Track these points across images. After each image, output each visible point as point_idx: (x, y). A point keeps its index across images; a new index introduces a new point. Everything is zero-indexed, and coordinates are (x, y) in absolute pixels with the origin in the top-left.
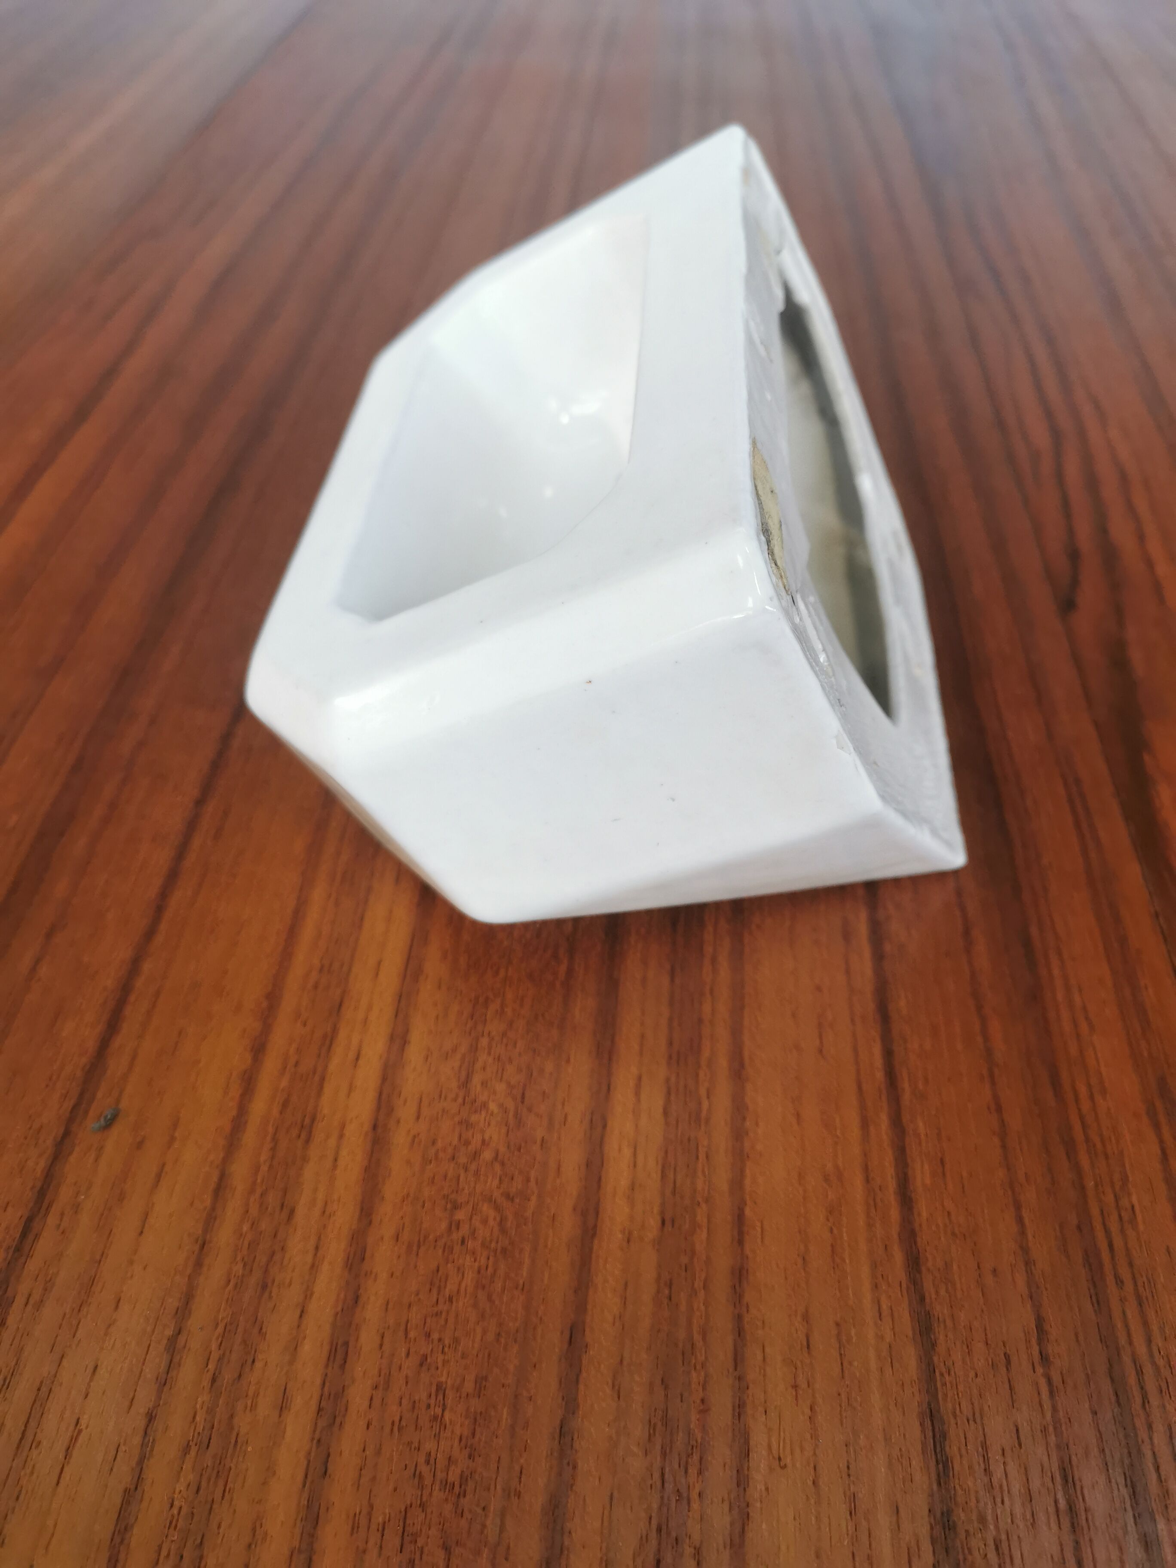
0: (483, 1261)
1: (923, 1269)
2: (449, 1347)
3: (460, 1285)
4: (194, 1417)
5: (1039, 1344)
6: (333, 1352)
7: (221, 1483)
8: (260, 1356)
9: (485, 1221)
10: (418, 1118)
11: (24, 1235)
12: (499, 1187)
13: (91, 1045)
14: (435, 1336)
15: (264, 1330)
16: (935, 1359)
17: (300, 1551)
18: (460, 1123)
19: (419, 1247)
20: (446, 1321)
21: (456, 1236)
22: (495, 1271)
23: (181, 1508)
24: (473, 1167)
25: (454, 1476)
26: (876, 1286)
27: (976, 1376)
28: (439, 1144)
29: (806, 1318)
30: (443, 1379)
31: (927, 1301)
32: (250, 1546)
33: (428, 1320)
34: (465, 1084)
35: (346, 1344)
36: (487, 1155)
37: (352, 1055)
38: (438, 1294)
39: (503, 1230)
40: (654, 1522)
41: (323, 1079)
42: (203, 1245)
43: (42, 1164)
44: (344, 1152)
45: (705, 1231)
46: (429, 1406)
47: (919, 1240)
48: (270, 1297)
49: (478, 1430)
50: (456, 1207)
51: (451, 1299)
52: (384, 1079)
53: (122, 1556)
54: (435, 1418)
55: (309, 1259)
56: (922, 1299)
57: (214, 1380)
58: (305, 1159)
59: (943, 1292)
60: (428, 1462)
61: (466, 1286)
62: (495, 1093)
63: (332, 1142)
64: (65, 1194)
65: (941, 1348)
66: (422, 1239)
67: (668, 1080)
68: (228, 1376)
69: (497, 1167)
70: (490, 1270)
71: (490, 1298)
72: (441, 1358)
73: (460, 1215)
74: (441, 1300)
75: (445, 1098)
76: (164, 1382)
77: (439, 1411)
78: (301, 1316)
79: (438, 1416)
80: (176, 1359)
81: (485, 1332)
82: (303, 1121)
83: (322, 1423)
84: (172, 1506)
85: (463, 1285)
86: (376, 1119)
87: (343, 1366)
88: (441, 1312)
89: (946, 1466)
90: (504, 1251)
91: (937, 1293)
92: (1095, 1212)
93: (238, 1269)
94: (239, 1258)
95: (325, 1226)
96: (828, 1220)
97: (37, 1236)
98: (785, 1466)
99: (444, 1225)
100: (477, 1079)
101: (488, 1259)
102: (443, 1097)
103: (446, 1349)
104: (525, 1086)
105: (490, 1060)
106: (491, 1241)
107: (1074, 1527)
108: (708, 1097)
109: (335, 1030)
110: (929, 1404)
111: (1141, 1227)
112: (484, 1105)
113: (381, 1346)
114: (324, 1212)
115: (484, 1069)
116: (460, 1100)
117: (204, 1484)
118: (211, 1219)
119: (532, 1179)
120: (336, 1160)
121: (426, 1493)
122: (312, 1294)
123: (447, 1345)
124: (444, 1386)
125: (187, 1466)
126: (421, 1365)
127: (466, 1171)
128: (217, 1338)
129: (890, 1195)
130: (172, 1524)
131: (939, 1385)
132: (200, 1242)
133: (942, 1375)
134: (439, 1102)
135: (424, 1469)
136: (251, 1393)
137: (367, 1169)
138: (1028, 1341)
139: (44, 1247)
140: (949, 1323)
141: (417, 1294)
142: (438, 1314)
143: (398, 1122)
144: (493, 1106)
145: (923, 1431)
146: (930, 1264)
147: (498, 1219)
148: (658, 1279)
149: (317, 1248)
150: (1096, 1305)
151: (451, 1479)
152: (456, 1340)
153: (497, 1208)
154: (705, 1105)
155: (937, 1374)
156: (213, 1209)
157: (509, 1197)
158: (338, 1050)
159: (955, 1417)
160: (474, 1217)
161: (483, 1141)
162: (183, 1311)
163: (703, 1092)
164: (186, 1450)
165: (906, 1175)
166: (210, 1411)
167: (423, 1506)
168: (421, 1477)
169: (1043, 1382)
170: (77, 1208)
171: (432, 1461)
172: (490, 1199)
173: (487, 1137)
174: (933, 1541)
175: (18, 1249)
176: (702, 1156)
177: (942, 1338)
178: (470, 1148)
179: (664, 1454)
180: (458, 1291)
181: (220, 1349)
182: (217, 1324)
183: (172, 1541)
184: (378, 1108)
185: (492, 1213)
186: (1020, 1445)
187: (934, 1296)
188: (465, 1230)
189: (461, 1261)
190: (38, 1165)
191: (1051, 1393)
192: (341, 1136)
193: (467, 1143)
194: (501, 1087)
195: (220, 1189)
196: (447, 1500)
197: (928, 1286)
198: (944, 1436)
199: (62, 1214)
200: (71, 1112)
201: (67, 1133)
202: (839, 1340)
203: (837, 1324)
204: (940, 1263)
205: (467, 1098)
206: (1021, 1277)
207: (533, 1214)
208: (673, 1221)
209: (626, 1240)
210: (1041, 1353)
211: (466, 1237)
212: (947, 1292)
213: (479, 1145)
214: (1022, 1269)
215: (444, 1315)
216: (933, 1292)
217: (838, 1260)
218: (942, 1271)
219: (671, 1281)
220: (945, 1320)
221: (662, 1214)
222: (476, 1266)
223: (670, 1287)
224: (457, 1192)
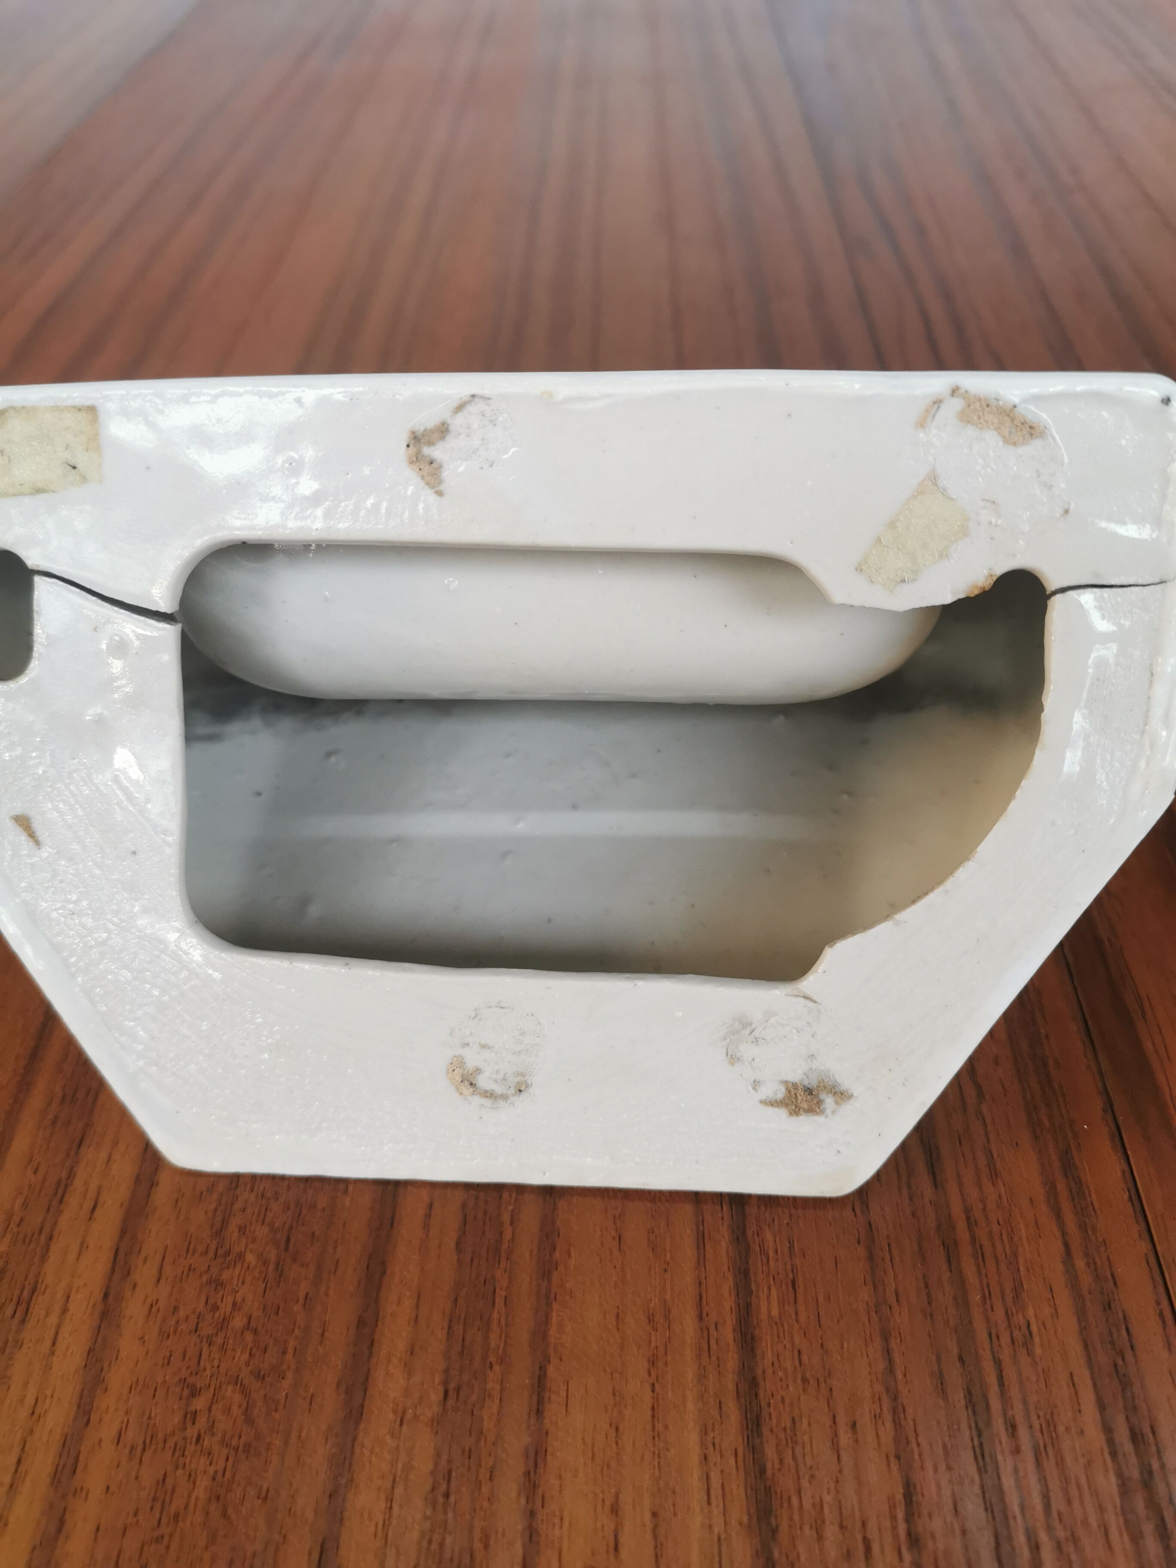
0: (222, 1463)
1: (765, 1430)
3: (189, 1496)
5: (907, 1521)
9: (228, 1411)
10: (159, 1280)
12: (247, 1364)
16: (776, 1554)
18: (209, 1283)
19: (144, 1450)
20: (168, 1547)
21: (191, 1432)
22: (234, 1477)
26: (706, 1458)
28: (182, 1313)
29: (615, 1510)
31: (769, 1473)
33: (146, 1549)
34: (219, 1232)
36: (238, 1322)
37: (88, 1204)
38: (161, 1513)
39: (249, 1420)
41: (50, 1237)
44: (65, 1332)
45: (497, 1401)
47: (761, 1393)
50: (195, 1393)
51: (176, 1517)
52: (123, 1233)
56: (763, 1471)
58: (19, 1344)
59: (788, 1460)
61: (197, 1499)
62: (254, 1241)
63: (53, 1319)
65: (783, 1537)
66: (148, 1441)
67: (464, 1205)
69: (249, 1337)
70: (228, 1474)
71: (224, 1514)
73: (199, 1403)
74: (164, 1521)
75: (195, 1251)
82: (21, 1295)
85: (193, 1498)
86: (108, 1287)
88: (163, 1537)
90: (247, 1447)
91: (781, 1461)
92: (982, 1334)
95: (31, 1432)
96: (650, 1375)
99: (177, 1418)
100: (234, 1224)
101: (227, 1459)
102: (191, 1250)
104: (291, 1228)
105: (252, 1198)
106: (232, 1437)
108: (511, 1225)
109: (71, 1175)
111: (1038, 1351)
112: (241, 1256)
114: (33, 1413)
115: (244, 1210)
116: (211, 1254)
119: (291, 1351)
120: (54, 1343)
127: (210, 1345)
129: (728, 1334)
134: (186, 1259)
137: (90, 1352)
138: (893, 1519)
140: (795, 1501)
141: (136, 1514)
142: (159, 1540)
143: (135, 1286)
144: (250, 1258)
146: (774, 1421)
147: (244, 1405)
148: (433, 1473)
149: (19, 1462)
150: (981, 1461)
153: (245, 1391)
154: (508, 1233)
157: (260, 1376)
158: (73, 1201)
160: (214, 1407)
161: (234, 1304)
163: (506, 1218)
165: (748, 1305)
172: (236, 1381)
173: (239, 1298)
176: (500, 1302)
177: (784, 1523)
178: (217, 1315)
180: (186, 1506)
184: (113, 1271)
185: (237, 1398)
187: (777, 1466)
188: (202, 1422)
189: (193, 1466)
192: (65, 1310)
193: (215, 1308)
194: (262, 1232)
197: (770, 1452)
202: (655, 1537)
203: (654, 1515)
204: (787, 1421)
205: (219, 1250)
206: (887, 1431)
207: (287, 1396)
208: (458, 1390)
209: (398, 1420)
210: (909, 1534)
211: (202, 1432)
212: (794, 1458)
213: (229, 1310)
214: (888, 1417)
215: (166, 1539)
216: (776, 1461)
217: (659, 1427)
218: (788, 1430)
219: (450, 1472)
220: (789, 1498)
221: (446, 1382)
222: (211, 1470)
223: (449, 1481)
224: (196, 1374)
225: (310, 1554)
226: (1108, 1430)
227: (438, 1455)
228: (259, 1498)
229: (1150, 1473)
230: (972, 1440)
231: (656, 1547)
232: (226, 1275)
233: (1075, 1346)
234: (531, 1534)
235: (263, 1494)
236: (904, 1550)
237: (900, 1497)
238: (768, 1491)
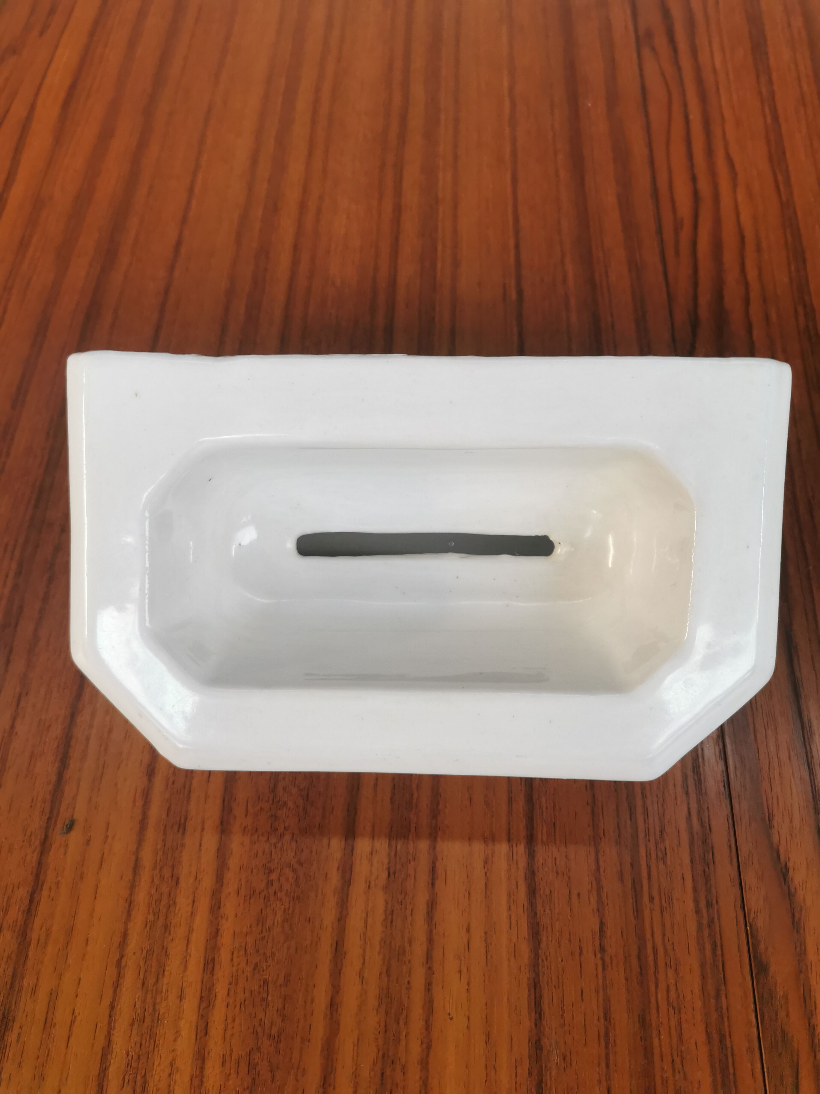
0: (287, 905)
1: (537, 896)
2: (270, 957)
3: (274, 919)
4: (135, 1005)
5: (600, 939)
6: (206, 964)
7: (152, 1041)
8: (167, 968)
9: (287, 880)
10: (246, 815)
11: (31, 901)
12: (294, 857)
13: (54, 778)
14: (261, 952)
15: (168, 953)
16: (540, 951)
17: (196, 1077)
18: (271, 816)
19: (250, 898)
20: (267, 942)
21: (271, 890)
22: (293, 911)
23: (132, 1056)
24: (279, 845)
25: (274, 1031)
26: (509, 908)
27: (562, 961)
28: (260, 831)
29: (468, 930)
30: (267, 977)
31: (538, 916)
32: (170, 1075)
33: (257, 942)
35: (213, 959)
38: (262, 927)
39: (298, 884)
40: (381, 1053)
41: (190, 792)
42: (130, 903)
43: (35, 857)
44: (204, 840)
45: (413, 879)
46: (259, 993)
47: (536, 878)
48: (170, 934)
49: (286, 1006)
50: (270, 871)
51: (269, 929)
52: (226, 789)
53: (105, 1084)
54: (263, 999)
55: (189, 908)
56: (536, 914)
57: (143, 984)
58: (183, 845)
59: (547, 911)
60: (260, 1025)
61: (278, 921)
62: (291, 795)
63: (198, 833)
64: (50, 877)
65: (543, 945)
66: (252, 893)
68: (151, 981)
69: (294, 844)
70: (291, 909)
71: (291, 928)
72: (265, 964)
73: (274, 876)
74: (264, 930)
75: (262, 801)
76: (117, 986)
77: (265, 996)
78: (187, 944)
79: (265, 998)
80: (122, 972)
81: (289, 948)
82: (180, 821)
83: (204, 1005)
84: (128, 1055)
85: (276, 920)
86: (222, 818)
87: (212, 972)
88: (264, 937)
89: (540, 1015)
90: (298, 898)
91: (544, 910)
92: (643, 853)
93: (151, 917)
94: (151, 910)
95: (197, 888)
96: (484, 868)
97: (39, 902)
98: (451, 1019)
99: (264, 883)
100: (280, 786)
101: (290, 903)
102: (260, 799)
103: (268, 959)
106: (291, 892)
107: (607, 1047)
108: (417, 790)
110: (534, 979)
111: (669, 862)
112: (285, 804)
113: (232, 960)
114: (196, 879)
116: (271, 802)
117: (144, 1042)
118: (133, 886)
119: (314, 852)
120: (200, 845)
121: (260, 1041)
122: (193, 930)
123: (269, 957)
124: (267, 980)
125: (134, 1032)
126: (254, 969)
127: (275, 848)
128: (143, 959)
129: (522, 849)
130: (129, 1065)
131: (540, 967)
132: (128, 901)
133: (543, 960)
134: (258, 804)
135: (259, 1030)
136: (164, 990)
137: (218, 850)
138: (593, 938)
139: (43, 909)
140: (549, 929)
143: (235, 817)
144: (290, 804)
145: (529, 995)
146: (542, 892)
147: (295, 877)
148: (385, 911)
149: (194, 902)
150: (635, 913)
151: (273, 1033)
152: (273, 954)
153: (294, 871)
154: (415, 796)
155: (540, 960)
156: (134, 880)
157: (301, 864)
159: (548, 984)
160: (281, 878)
161: (285, 828)
162: (123, 944)
163: (414, 786)
164: (132, 1025)
165: (532, 835)
166: (144, 1001)
167: (259, 1049)
168: (257, 1033)
169: (600, 962)
170: (58, 883)
171: (263, 1024)
172: (290, 865)
173: (287, 825)
174: (530, 1057)
175: (29, 910)
176: (413, 828)
177: (544, 938)
179: (387, 1013)
180: (274, 923)
181: (145, 965)
182: (142, 951)
183: (130, 1074)
184: (223, 810)
185: (291, 875)
186: (583, 1000)
187: (542, 913)
188: (276, 885)
189: (274, 905)
190: (33, 858)
191: (604, 969)
192: (203, 829)
193: (276, 830)
195: (136, 868)
196: (271, 1045)
197: (539, 908)
198: (541, 997)
199: (50, 889)
200: (47, 823)
201: (46, 837)
202: (486, 943)
203: (486, 933)
204: (547, 892)
205: (274, 799)
206: (594, 900)
207: (314, 873)
208: (394, 873)
209: (368, 886)
210: (600, 945)
211: (277, 890)
212: (550, 909)
213: (282, 831)
214: (595, 893)
215: (266, 940)
216: (542, 910)
217: (488, 893)
218: (548, 896)
219: (392, 911)
220: (547, 927)
221: (389, 869)
222: (283, 907)
223: (392, 915)
224: (271, 862)
225: (331, 946)
226: (696, 901)
227: (387, 903)
228: (306, 921)
229: (713, 921)
230: (633, 904)
231: (486, 947)
232: (279, 813)
233: (687, 860)
234: (430, 941)
235: (308, 919)
236: (597, 953)
237: (597, 929)
238: (538, 924)
